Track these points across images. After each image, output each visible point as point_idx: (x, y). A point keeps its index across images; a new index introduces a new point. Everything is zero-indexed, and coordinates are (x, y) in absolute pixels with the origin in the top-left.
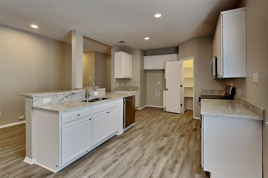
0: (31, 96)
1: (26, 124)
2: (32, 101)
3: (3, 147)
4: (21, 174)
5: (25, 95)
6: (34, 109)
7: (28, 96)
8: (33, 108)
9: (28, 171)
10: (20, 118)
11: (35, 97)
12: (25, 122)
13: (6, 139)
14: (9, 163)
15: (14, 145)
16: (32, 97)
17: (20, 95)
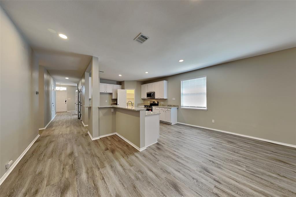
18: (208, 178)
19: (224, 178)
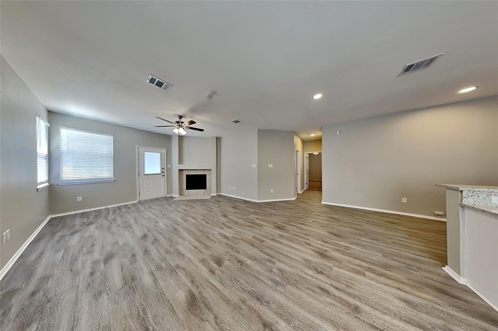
0: (458, 188)
1: (448, 224)
2: (462, 196)
3: (410, 236)
4: (437, 282)
5: (445, 186)
6: (465, 208)
7: (452, 187)
8: (463, 207)
9: (451, 286)
10: (436, 212)
11: (469, 191)
12: (446, 221)
13: (414, 229)
14: (419, 257)
15: (425, 241)
16: (460, 190)
17: (437, 185)
18: (316, 245)
19: (302, 249)
